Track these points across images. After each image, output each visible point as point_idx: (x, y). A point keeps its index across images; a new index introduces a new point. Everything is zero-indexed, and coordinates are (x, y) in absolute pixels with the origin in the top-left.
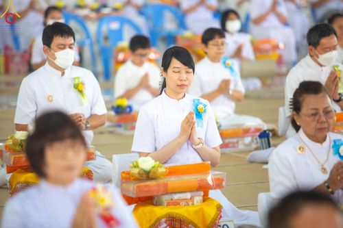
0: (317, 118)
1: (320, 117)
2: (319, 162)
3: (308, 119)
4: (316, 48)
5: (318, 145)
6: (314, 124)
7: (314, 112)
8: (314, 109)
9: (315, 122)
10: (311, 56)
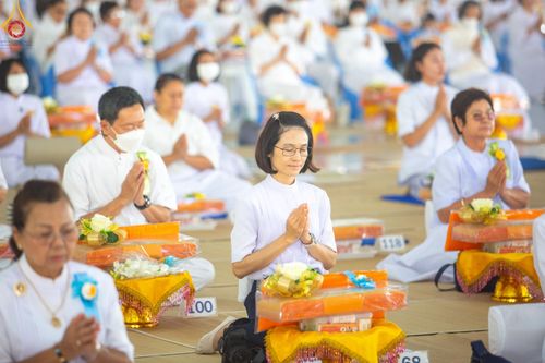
0: (50, 240)
1: (55, 239)
2: (48, 308)
3: (35, 241)
4: (112, 124)
5: (48, 282)
6: (44, 251)
7: (45, 230)
8: (44, 226)
9: (47, 248)
10: (105, 136)
